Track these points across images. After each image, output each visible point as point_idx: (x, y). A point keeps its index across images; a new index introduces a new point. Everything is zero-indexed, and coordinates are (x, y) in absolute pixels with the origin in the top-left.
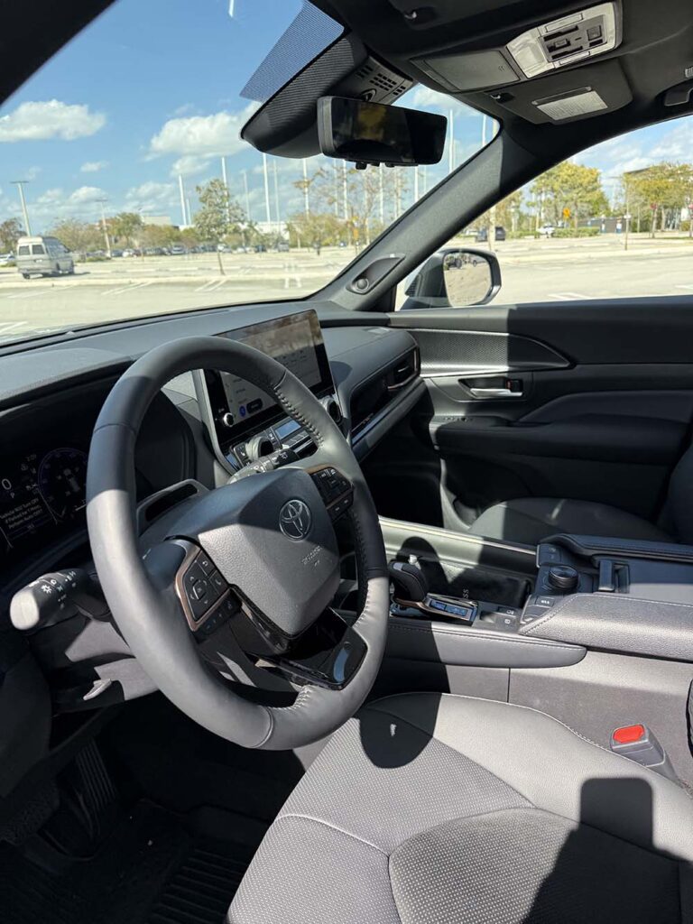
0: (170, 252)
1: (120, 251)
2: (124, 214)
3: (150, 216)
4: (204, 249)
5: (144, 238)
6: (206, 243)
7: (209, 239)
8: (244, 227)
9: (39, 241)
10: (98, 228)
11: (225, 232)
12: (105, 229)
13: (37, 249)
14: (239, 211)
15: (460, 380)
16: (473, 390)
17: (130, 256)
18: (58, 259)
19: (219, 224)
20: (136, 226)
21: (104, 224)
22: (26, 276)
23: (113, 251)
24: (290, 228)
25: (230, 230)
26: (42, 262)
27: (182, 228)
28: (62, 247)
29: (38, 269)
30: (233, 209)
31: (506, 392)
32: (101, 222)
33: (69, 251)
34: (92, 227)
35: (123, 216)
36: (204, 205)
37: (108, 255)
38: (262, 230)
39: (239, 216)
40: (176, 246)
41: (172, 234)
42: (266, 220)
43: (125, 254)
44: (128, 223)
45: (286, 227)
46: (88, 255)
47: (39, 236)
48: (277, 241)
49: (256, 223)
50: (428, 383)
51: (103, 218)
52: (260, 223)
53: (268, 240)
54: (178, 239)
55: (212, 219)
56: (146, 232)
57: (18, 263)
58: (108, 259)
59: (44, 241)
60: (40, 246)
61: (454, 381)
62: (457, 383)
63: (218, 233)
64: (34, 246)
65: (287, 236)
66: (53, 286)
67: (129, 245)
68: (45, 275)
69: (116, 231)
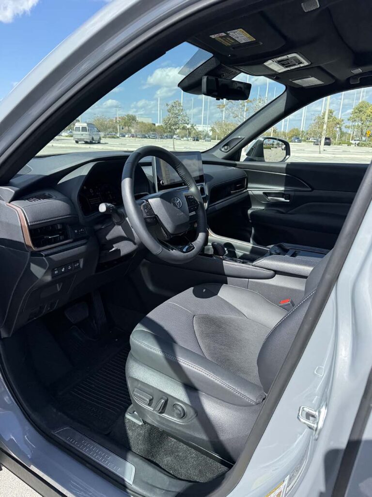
0: (149, 137)
1: (124, 134)
2: (129, 115)
3: (141, 117)
4: (167, 137)
5: (137, 128)
6: (168, 134)
7: (170, 132)
8: (189, 126)
9: (85, 125)
10: (115, 121)
11: (178, 129)
12: (118, 122)
13: (84, 129)
14: (187, 118)
15: (263, 193)
16: (269, 197)
17: (128, 137)
18: (93, 135)
19: (176, 124)
20: (134, 122)
21: (118, 119)
22: (77, 142)
23: (121, 134)
24: (213, 130)
25: (181, 127)
26: (86, 136)
27: (157, 125)
28: (96, 129)
29: (83, 139)
30: (184, 117)
31: (283, 199)
32: (116, 118)
33: (99, 131)
34: (112, 121)
35: (128, 116)
36: (169, 113)
37: (118, 135)
38: (198, 129)
39: (187, 120)
40: (152, 134)
41: (151, 127)
42: (201, 124)
43: (127, 136)
44: (130, 120)
45: (211, 128)
46: (108, 134)
47: (86, 122)
48: (205, 136)
49: (195, 125)
50: (250, 193)
51: (118, 116)
52: (197, 125)
53: (200, 134)
54: (154, 130)
55: (172, 121)
56: (139, 126)
57: (74, 136)
58: (118, 137)
59: (88, 126)
60: (86, 128)
61: (261, 193)
62: (262, 194)
63: (175, 129)
64: (82, 127)
65: (211, 134)
66: (90, 148)
67: (129, 131)
68: (86, 143)
69: (123, 124)
